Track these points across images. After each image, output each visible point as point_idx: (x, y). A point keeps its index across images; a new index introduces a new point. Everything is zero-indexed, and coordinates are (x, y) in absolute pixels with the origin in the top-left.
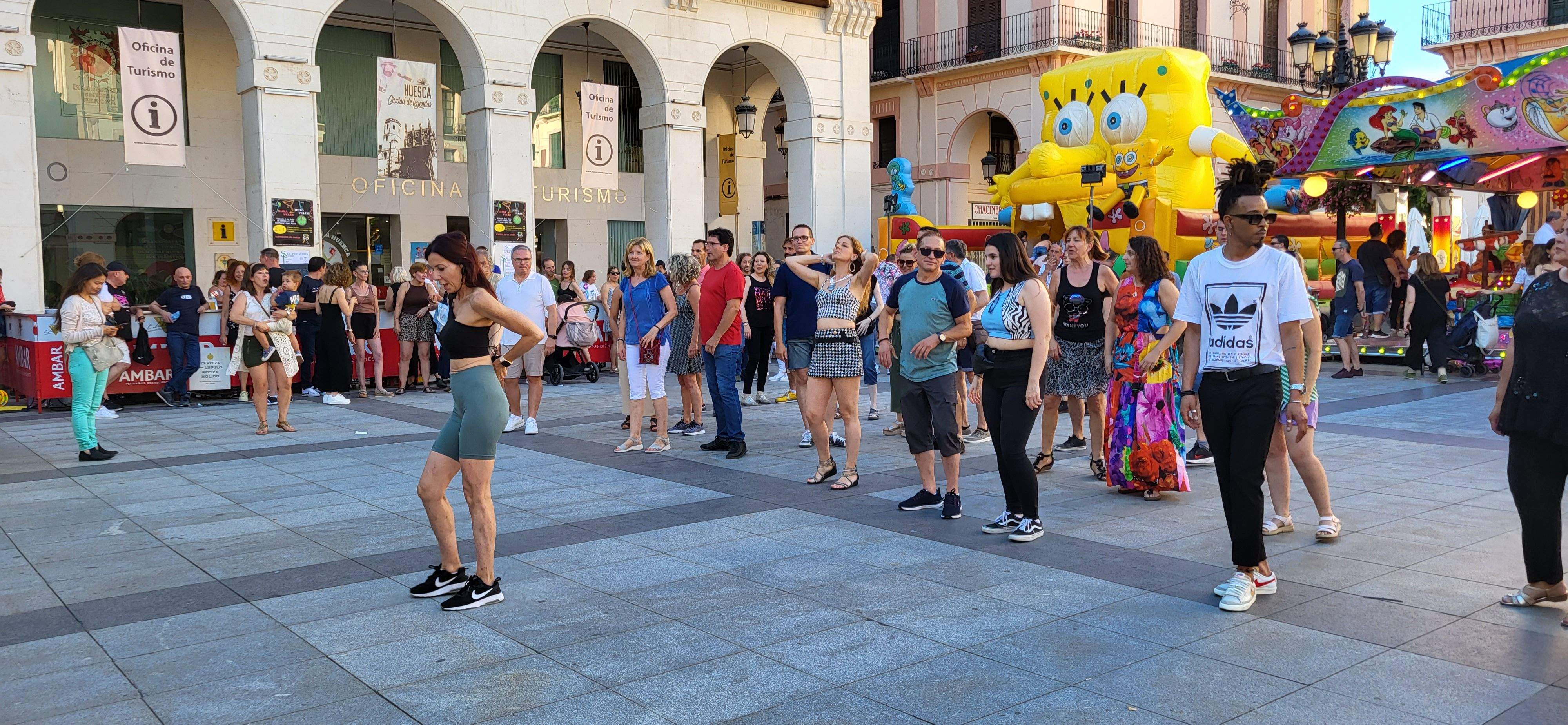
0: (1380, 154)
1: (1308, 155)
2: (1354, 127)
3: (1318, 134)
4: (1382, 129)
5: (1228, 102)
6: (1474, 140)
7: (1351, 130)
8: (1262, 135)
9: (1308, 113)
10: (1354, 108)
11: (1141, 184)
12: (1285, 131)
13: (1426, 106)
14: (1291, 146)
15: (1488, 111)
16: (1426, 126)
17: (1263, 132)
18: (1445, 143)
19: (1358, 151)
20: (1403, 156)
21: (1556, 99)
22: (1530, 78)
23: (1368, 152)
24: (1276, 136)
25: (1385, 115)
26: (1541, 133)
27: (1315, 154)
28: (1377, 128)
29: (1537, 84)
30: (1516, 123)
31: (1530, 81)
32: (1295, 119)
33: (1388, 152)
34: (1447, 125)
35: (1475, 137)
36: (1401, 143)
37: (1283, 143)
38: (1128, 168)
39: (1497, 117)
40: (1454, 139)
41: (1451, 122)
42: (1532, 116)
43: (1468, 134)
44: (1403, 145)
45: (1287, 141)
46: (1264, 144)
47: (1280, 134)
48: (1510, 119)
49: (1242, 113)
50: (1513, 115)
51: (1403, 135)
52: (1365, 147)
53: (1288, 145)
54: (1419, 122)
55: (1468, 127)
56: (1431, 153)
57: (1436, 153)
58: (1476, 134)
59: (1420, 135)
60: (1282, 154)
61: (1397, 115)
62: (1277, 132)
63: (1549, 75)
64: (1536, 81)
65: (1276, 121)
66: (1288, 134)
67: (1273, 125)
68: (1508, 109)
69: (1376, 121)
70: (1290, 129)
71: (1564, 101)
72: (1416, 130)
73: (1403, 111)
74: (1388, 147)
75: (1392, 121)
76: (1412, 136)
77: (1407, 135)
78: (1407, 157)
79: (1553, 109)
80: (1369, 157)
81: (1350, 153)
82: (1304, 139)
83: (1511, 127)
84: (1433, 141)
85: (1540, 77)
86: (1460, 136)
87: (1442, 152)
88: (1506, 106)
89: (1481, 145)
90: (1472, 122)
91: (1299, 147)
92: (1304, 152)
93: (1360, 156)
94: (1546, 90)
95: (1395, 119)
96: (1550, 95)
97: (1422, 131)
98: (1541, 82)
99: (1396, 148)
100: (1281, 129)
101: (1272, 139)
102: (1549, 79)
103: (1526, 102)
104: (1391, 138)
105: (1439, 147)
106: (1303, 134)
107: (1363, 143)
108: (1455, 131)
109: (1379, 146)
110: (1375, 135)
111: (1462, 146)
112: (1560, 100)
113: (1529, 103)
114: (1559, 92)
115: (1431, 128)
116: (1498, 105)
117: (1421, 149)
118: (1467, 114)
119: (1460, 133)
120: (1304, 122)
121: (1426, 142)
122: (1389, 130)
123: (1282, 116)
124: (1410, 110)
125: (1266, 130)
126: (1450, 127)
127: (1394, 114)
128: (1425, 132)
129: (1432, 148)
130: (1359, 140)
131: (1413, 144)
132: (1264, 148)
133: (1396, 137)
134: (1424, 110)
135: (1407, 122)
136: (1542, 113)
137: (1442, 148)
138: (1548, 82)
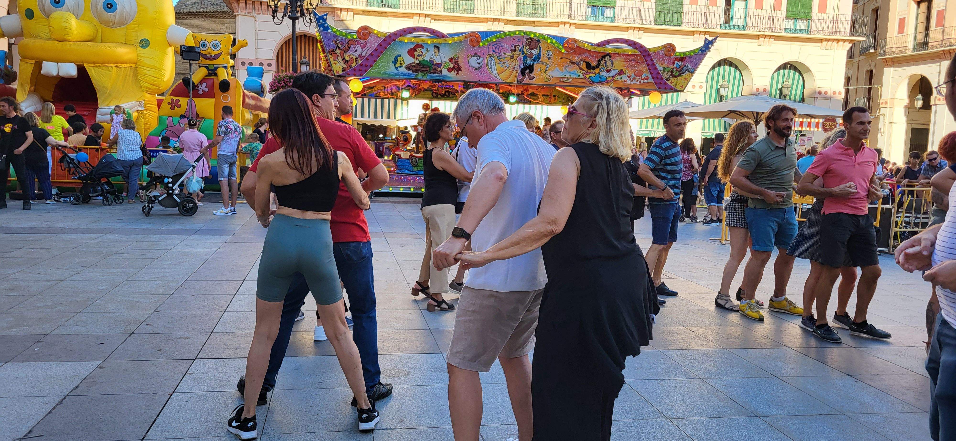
0: (409, 72)
1: (366, 66)
2: (398, 53)
3: (375, 54)
4: (414, 58)
5: (321, 21)
6: (459, 72)
7: (396, 55)
8: (339, 48)
9: (372, 39)
10: (401, 42)
11: (223, 67)
12: (355, 48)
13: (440, 49)
14: (356, 58)
15: (470, 57)
16: (437, 60)
17: (340, 46)
18: (445, 72)
19: (397, 68)
20: (421, 75)
21: (502, 57)
22: (494, 44)
23: (403, 70)
24: (348, 50)
25: (418, 50)
26: (491, 73)
27: (371, 66)
28: (411, 56)
29: (496, 48)
30: (482, 66)
31: (493, 45)
32: (363, 41)
33: (413, 72)
34: (448, 61)
35: (461, 70)
36: (422, 68)
37: (351, 56)
38: (213, 53)
39: (474, 62)
40: (450, 70)
41: (451, 60)
42: (489, 65)
43: (457, 68)
44: (422, 69)
45: (354, 55)
46: (339, 54)
47: (351, 49)
48: (479, 64)
49: (329, 31)
50: (481, 62)
51: (424, 63)
52: (401, 67)
53: (354, 58)
54: (435, 57)
55: (458, 64)
56: (436, 76)
57: (439, 76)
58: (462, 69)
59: (433, 65)
60: (349, 63)
61: (424, 51)
62: (349, 48)
63: (502, 44)
64: (496, 46)
65: (350, 40)
66: (356, 51)
67: (348, 43)
68: (480, 58)
69: (411, 52)
70: (358, 48)
71: (505, 59)
72: (432, 61)
73: (427, 49)
74: (414, 68)
75: (420, 54)
76: (429, 64)
77: (426, 64)
78: (423, 76)
79: (499, 62)
80: (402, 73)
81: (392, 69)
82: (366, 55)
83: (479, 68)
84: (439, 69)
85: (498, 44)
86: (454, 69)
87: (442, 76)
88: (479, 56)
89: (464, 75)
90: (461, 63)
91: (361, 60)
92: (364, 64)
93: (397, 72)
94: (499, 52)
95: (422, 53)
96: (500, 54)
97: (435, 62)
98: (498, 47)
99: (419, 70)
100: (352, 46)
101: (345, 52)
102: (502, 46)
103: (489, 56)
104: (417, 64)
105: (441, 74)
106: (366, 52)
107: (401, 64)
108: (451, 66)
109: (409, 67)
110: (408, 60)
111: (453, 74)
112: (504, 58)
113: (490, 57)
114: (504, 54)
115: (440, 62)
116: (476, 55)
117: (432, 73)
118: (460, 58)
119: (454, 67)
120: (368, 45)
121: (435, 69)
122: (417, 58)
123: (356, 38)
124: (432, 49)
125: (342, 45)
126: (450, 63)
127: (422, 50)
128: (436, 63)
129: (437, 73)
130: (399, 62)
131: (428, 69)
132: (338, 56)
133: (419, 64)
134: (439, 50)
135: (428, 56)
136: (494, 63)
137: (442, 75)
138: (501, 48)
